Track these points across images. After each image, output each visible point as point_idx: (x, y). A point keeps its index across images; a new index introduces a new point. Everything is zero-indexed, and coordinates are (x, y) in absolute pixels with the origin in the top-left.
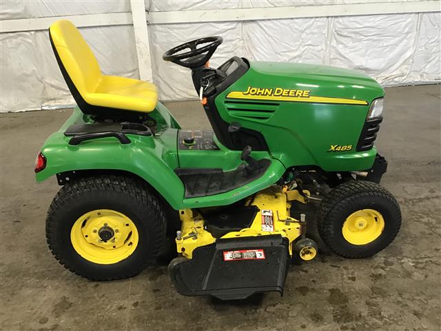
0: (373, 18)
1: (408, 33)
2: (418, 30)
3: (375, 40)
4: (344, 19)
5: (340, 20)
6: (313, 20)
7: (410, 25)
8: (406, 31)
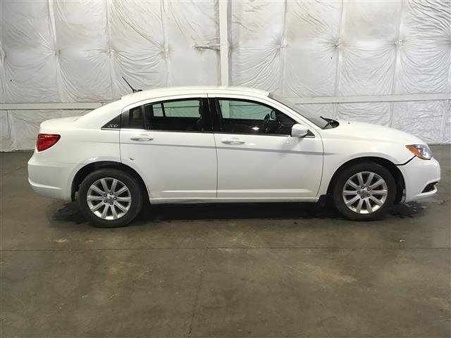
2: (392, 111)
3: (363, 117)
4: (344, 105)
5: (341, 105)
6: (323, 105)
7: (386, 109)
8: (384, 111)
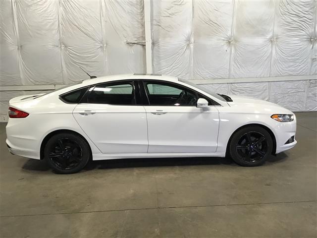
0: (248, 84)
1: (265, 90)
3: (249, 93)
4: (235, 84)
5: (233, 85)
6: (221, 85)
7: (265, 87)
